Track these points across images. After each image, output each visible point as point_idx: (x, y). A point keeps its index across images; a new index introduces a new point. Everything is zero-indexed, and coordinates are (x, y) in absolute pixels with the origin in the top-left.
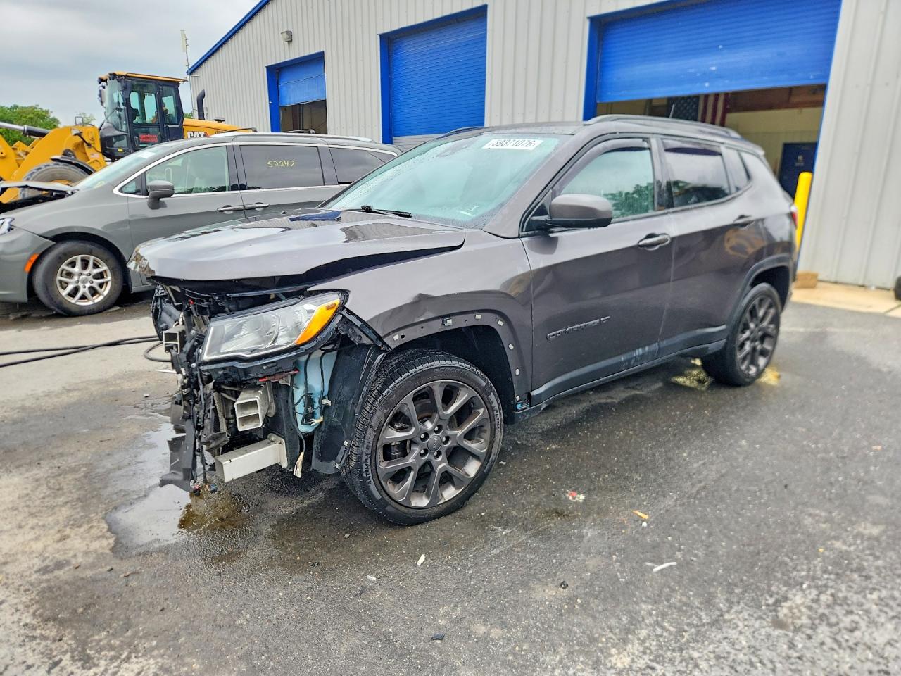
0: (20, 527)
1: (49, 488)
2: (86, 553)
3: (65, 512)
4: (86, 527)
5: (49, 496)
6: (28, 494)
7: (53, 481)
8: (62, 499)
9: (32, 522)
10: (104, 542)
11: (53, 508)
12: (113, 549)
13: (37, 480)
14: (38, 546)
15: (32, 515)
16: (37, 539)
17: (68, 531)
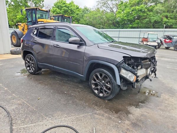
0: (175, 104)
1: (167, 108)
2: (166, 95)
3: (166, 102)
4: (164, 98)
5: (168, 107)
6: (172, 110)
7: (166, 110)
8: (166, 104)
9: (173, 104)
10: (163, 95)
11: (168, 104)
12: (162, 93)
13: (169, 112)
14: (172, 100)
15: (172, 105)
16: (173, 101)
17: (167, 99)
